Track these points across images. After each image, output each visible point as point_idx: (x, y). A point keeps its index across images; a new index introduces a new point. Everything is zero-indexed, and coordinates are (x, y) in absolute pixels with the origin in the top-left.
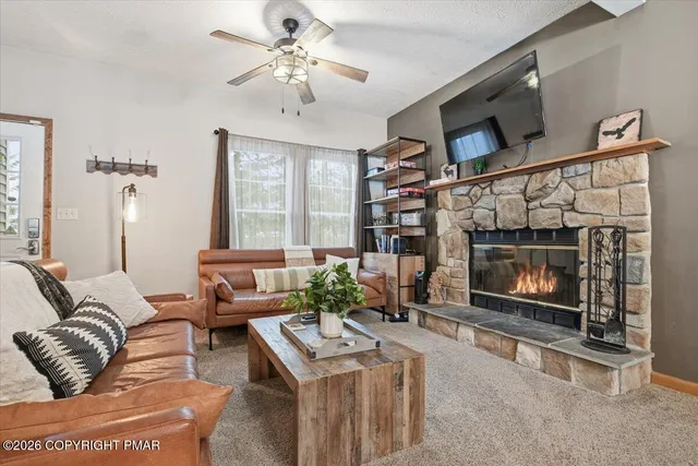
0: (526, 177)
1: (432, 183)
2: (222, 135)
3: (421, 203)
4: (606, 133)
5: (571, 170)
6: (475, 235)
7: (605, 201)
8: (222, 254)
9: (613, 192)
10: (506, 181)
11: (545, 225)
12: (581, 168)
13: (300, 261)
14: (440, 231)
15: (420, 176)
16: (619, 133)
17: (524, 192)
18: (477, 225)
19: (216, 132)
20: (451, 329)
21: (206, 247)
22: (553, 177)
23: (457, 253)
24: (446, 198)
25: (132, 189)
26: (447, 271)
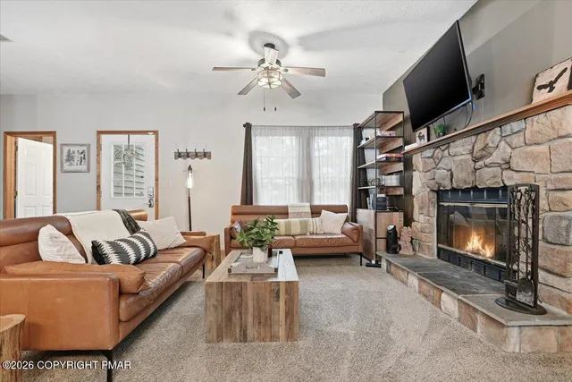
0: (473, 138)
1: (407, 148)
2: (248, 127)
3: (400, 166)
4: (540, 88)
5: (508, 128)
6: (440, 194)
7: (535, 158)
8: (247, 208)
9: (544, 148)
10: (459, 142)
11: (489, 184)
12: (515, 126)
13: (299, 215)
14: (414, 191)
15: (400, 142)
16: (551, 86)
17: (472, 152)
18: (440, 185)
19: (244, 126)
20: (403, 275)
21: (238, 203)
22: (494, 136)
23: (425, 211)
24: (417, 160)
25: (190, 168)
26: (419, 226)
